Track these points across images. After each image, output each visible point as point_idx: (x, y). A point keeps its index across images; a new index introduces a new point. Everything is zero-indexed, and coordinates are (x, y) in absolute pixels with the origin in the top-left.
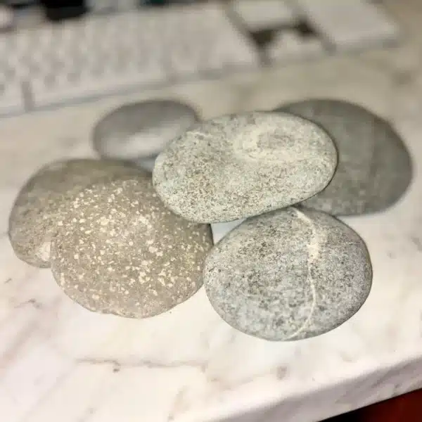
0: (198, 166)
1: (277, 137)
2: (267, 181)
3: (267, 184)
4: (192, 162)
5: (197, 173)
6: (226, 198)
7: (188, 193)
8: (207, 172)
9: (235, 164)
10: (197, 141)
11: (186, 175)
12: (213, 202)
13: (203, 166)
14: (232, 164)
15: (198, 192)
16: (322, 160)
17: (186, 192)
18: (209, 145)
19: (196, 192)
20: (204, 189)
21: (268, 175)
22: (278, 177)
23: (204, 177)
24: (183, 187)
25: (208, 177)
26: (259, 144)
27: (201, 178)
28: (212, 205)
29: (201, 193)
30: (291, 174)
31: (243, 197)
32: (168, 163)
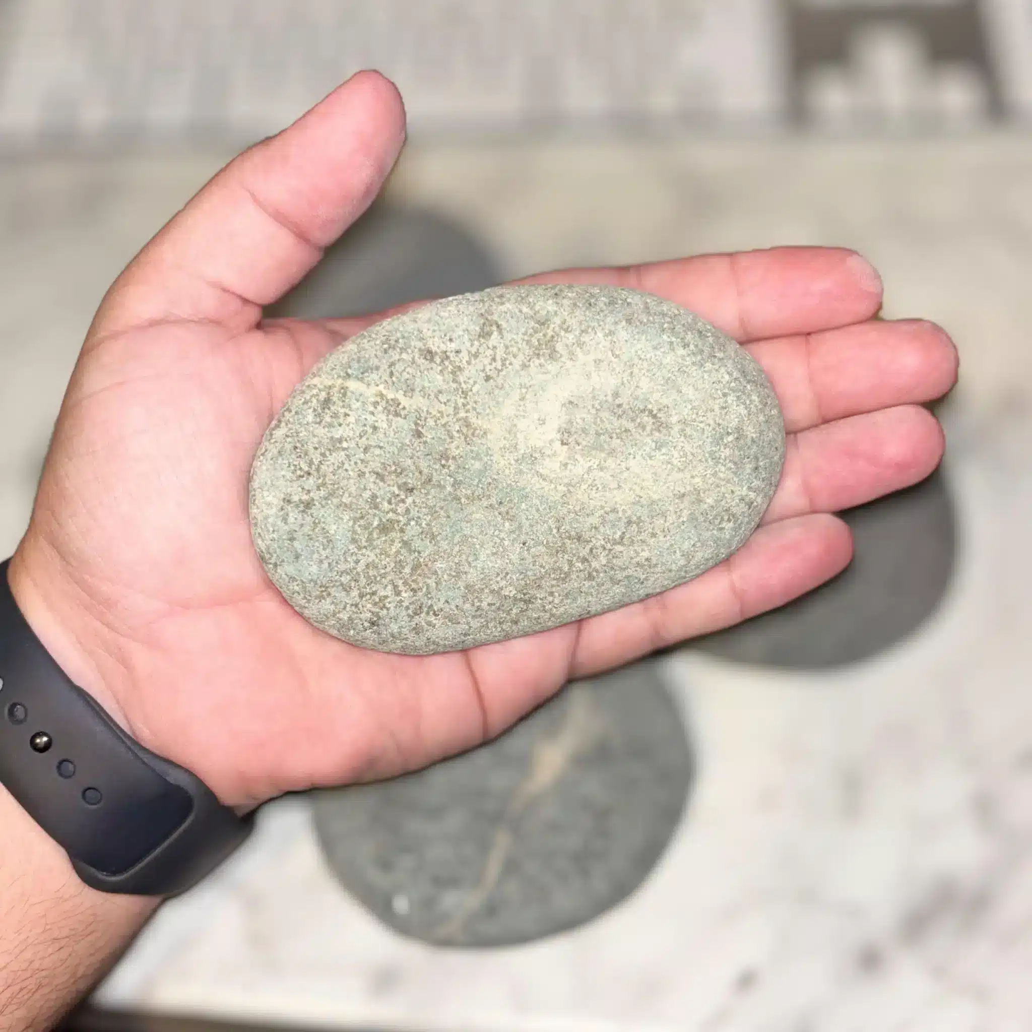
0: (386, 506)
1: (618, 411)
2: (584, 552)
3: (584, 560)
4: (367, 495)
5: (384, 529)
6: (467, 606)
7: (361, 596)
8: (413, 530)
9: (493, 501)
10: (381, 420)
11: (354, 541)
12: (432, 618)
13: (401, 509)
14: (485, 503)
15: (389, 591)
16: (745, 491)
17: (355, 593)
18: (419, 435)
19: (382, 593)
20: (405, 583)
21: (586, 536)
22: (615, 543)
23: (406, 544)
24: (345, 579)
25: (417, 544)
26: (566, 435)
27: (397, 545)
28: (429, 624)
29: (398, 593)
30: (654, 535)
31: (515, 599)
32: (295, 498)
